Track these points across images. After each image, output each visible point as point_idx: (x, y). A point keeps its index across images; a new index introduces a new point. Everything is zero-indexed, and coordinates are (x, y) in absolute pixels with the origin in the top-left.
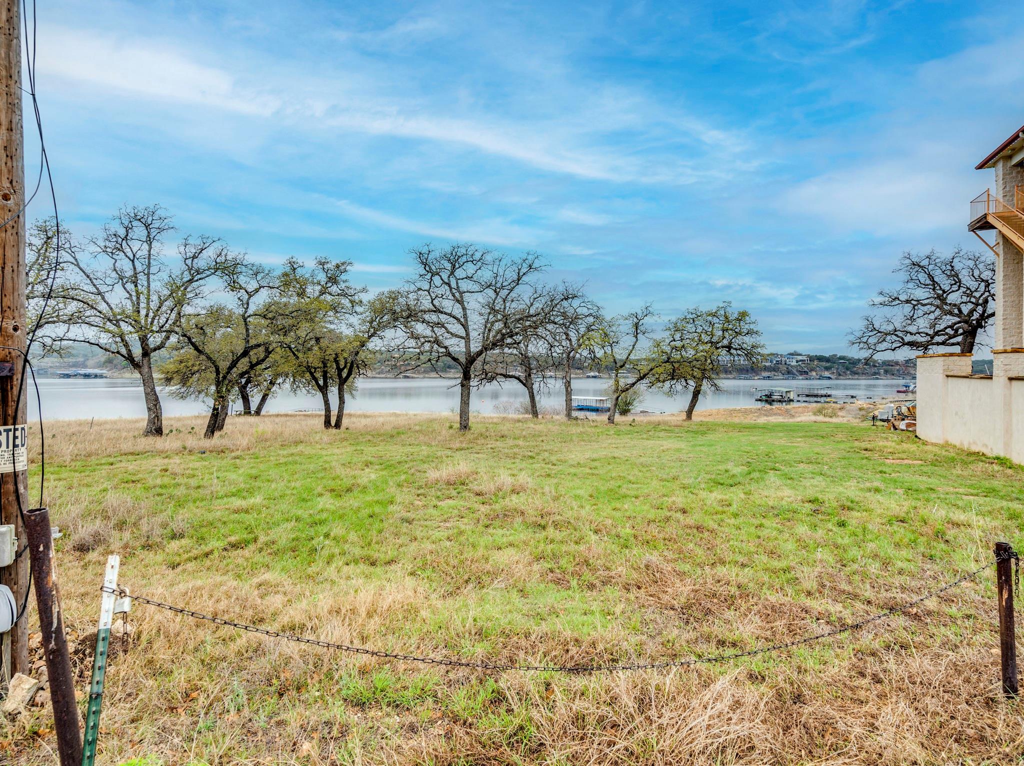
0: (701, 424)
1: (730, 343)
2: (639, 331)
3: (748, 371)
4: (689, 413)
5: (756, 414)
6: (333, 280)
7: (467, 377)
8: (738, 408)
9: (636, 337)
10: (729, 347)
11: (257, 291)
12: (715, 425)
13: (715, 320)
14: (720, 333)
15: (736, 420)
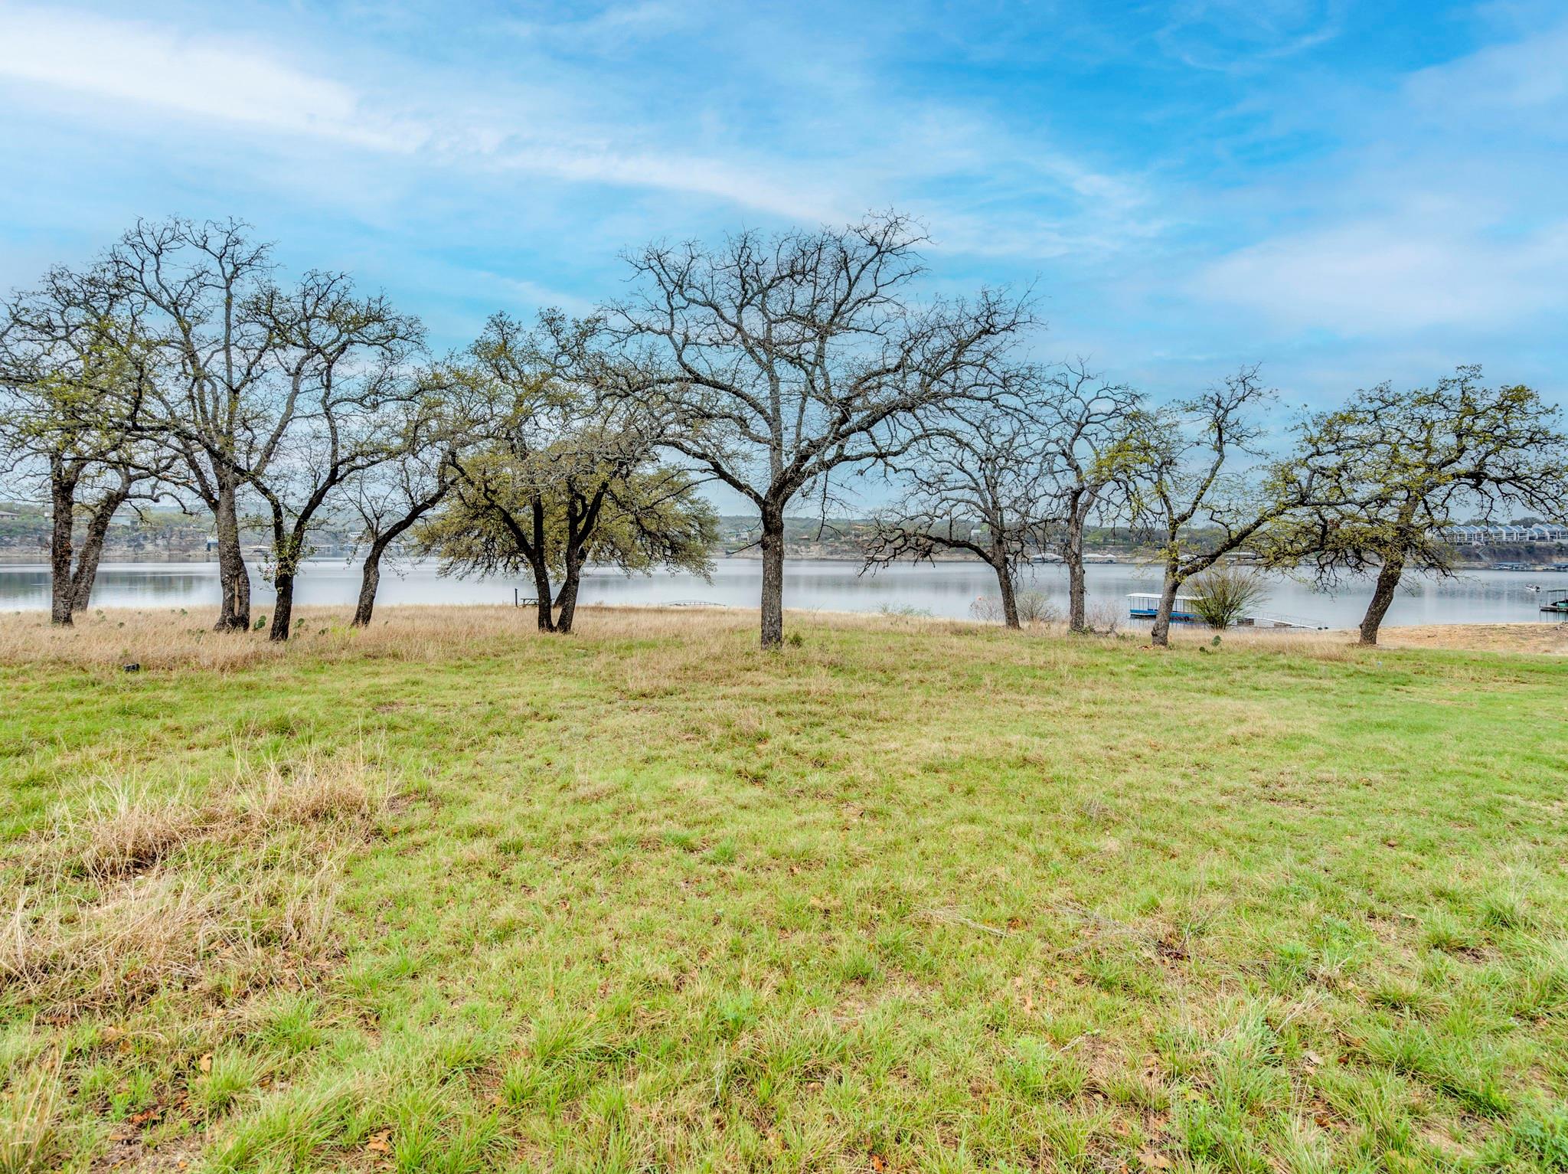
0: (1402, 655)
1: (1481, 465)
2: (1225, 437)
3: (1518, 554)
4: (1370, 629)
5: (1547, 639)
7: (773, 530)
8: (1500, 624)
9: (1220, 450)
10: (1477, 477)
12: (1441, 659)
13: (1437, 414)
14: (1451, 440)
15: (1500, 649)
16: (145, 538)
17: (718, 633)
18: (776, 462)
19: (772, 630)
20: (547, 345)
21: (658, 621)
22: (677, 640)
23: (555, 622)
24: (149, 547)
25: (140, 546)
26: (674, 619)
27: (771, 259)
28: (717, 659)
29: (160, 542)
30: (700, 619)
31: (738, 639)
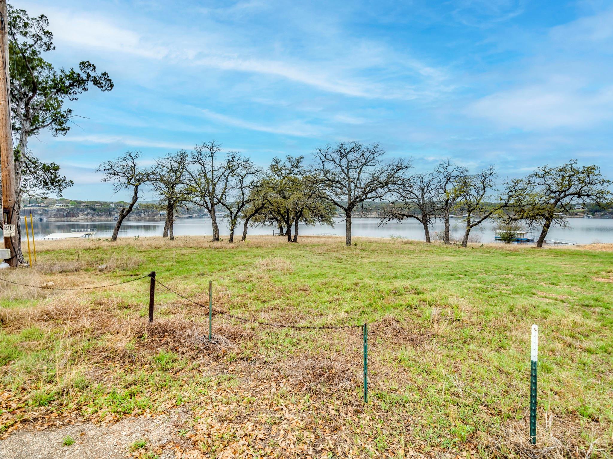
2: (485, 186)
6: (296, 167)
7: (349, 216)
9: (484, 190)
11: (245, 175)
16: (141, 212)
17: (335, 243)
18: (349, 199)
19: (348, 242)
20: (289, 165)
21: (319, 240)
22: (325, 244)
23: (292, 240)
24: (143, 215)
25: (140, 215)
26: (323, 239)
27: (348, 147)
28: (334, 248)
29: (146, 214)
30: (330, 239)
31: (340, 244)
